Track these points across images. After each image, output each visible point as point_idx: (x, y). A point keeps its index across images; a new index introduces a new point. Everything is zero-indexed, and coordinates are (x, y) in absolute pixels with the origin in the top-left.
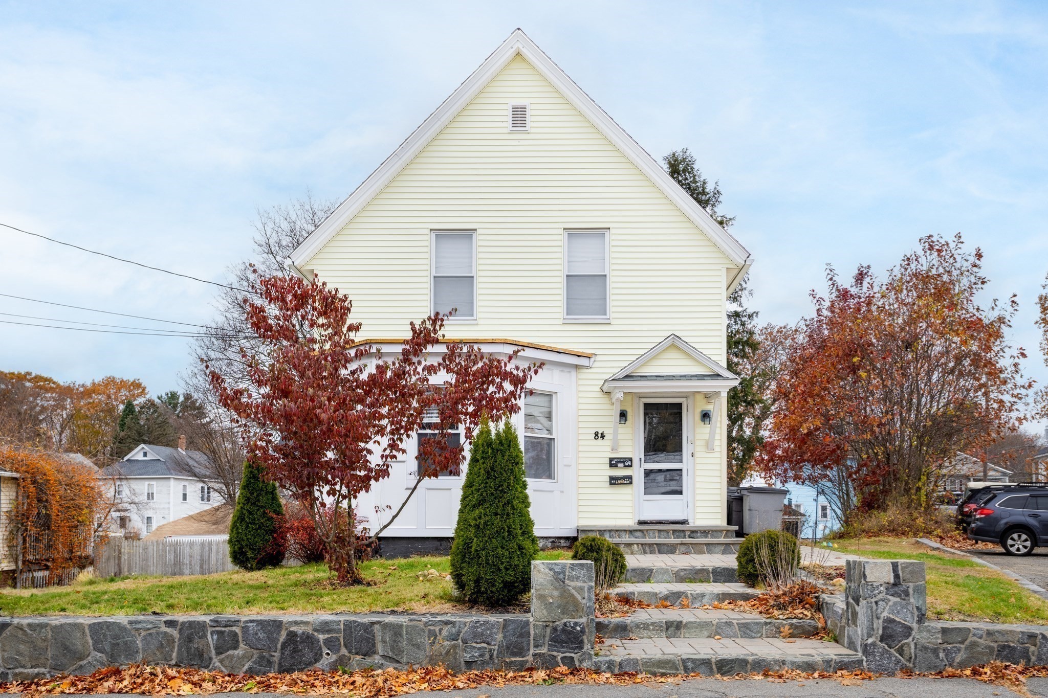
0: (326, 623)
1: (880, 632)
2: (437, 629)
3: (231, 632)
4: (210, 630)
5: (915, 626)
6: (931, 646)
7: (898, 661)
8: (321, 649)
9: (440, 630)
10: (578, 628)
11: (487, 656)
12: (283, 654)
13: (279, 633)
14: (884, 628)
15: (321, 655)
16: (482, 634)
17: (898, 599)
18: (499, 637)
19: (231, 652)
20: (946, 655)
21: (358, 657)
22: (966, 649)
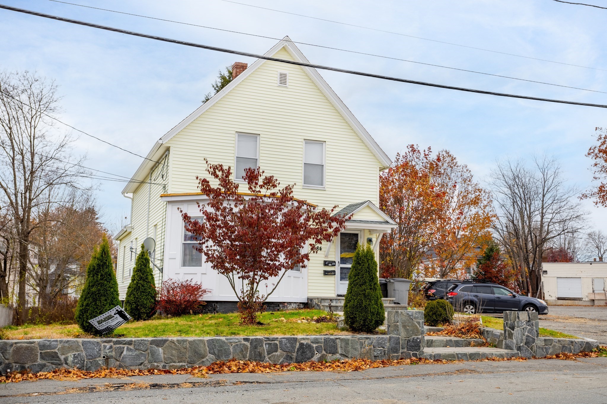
0: (317, 339)
1: (525, 341)
2: (363, 341)
3: (274, 343)
4: (265, 342)
5: (536, 338)
6: (541, 346)
7: (531, 353)
8: (314, 351)
9: (365, 341)
10: (418, 340)
11: (383, 353)
12: (297, 354)
13: (296, 344)
14: (526, 339)
15: (314, 354)
16: (381, 343)
17: (530, 327)
18: (388, 344)
19: (274, 353)
20: (546, 350)
21: (330, 355)
22: (552, 347)
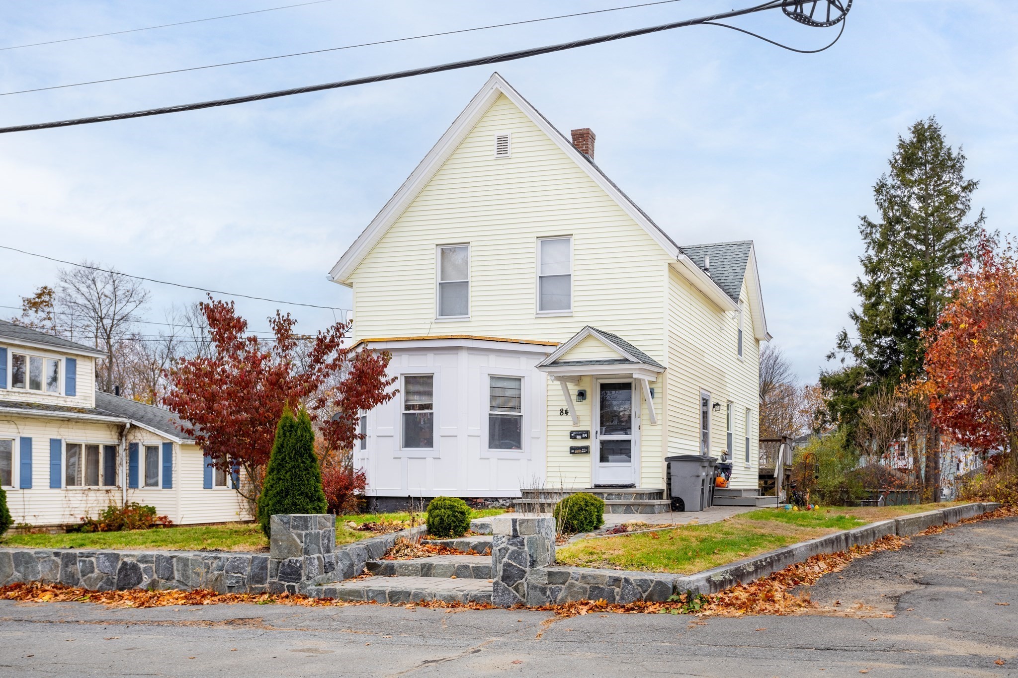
0: (145, 556)
1: (501, 573)
2: (210, 562)
3: (90, 561)
4: (78, 559)
5: (528, 569)
6: (540, 585)
7: (515, 597)
8: (141, 574)
9: (212, 563)
10: (298, 565)
11: (241, 583)
12: (119, 577)
13: (117, 563)
14: (504, 571)
15: (142, 579)
16: (238, 567)
17: (516, 548)
18: (248, 569)
19: (90, 575)
20: (552, 593)
21: (163, 581)
22: (566, 589)
